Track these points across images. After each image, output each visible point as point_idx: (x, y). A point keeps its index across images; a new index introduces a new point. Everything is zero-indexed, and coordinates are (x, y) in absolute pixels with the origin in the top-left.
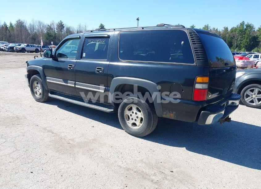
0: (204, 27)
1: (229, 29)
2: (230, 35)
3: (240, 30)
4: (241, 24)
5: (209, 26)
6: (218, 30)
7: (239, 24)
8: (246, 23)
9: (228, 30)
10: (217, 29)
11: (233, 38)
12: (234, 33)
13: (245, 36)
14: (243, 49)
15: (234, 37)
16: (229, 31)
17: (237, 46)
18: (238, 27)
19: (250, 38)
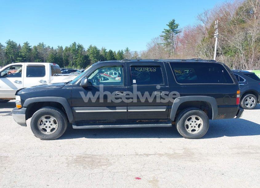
0: (39, 44)
1: (64, 48)
2: (65, 54)
3: (73, 50)
4: (73, 44)
5: (44, 44)
6: (54, 49)
7: (72, 44)
8: (77, 44)
9: (62, 49)
10: (52, 48)
11: (68, 57)
12: (68, 52)
13: (78, 55)
14: (79, 66)
15: (69, 55)
16: (64, 49)
17: (73, 64)
18: (71, 47)
19: (83, 57)
